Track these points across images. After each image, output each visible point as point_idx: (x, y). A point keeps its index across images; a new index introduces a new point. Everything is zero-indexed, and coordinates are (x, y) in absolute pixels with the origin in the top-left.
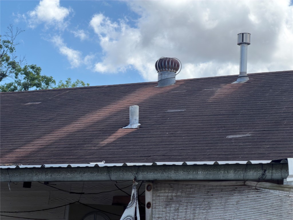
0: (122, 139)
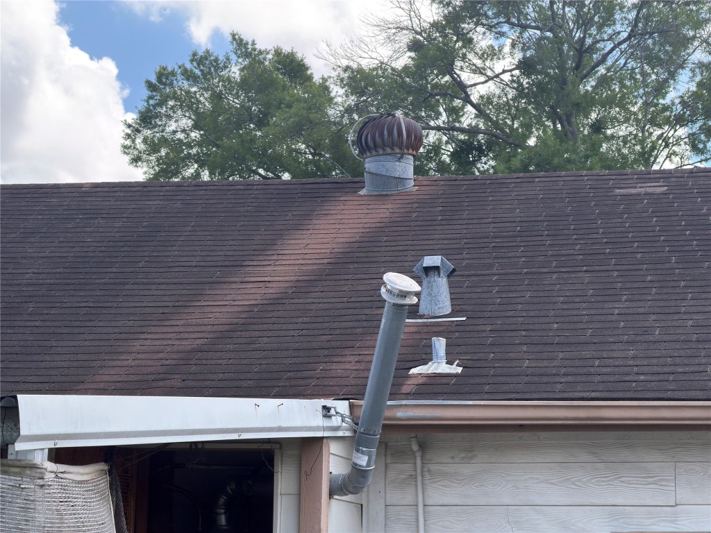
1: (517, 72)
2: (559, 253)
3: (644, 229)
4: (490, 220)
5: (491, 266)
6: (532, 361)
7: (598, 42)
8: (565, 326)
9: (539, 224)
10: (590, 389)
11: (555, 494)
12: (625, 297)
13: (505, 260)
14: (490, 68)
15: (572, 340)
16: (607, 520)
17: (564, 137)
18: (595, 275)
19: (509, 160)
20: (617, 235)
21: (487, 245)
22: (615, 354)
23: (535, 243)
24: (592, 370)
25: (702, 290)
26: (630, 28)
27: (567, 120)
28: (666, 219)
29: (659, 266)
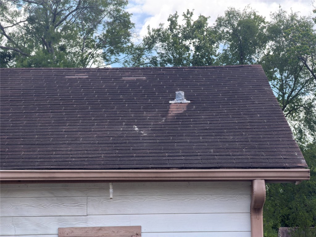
1: (27, 22)
2: (40, 104)
3: (77, 94)
4: (9, 88)
5: (8, 109)
6: (25, 152)
7: (63, 10)
8: (41, 136)
9: (31, 91)
10: (50, 164)
11: (34, 211)
12: (68, 124)
13: (15, 107)
14: (15, 20)
15: (44, 143)
16: (57, 222)
17: (47, 52)
18: (55, 114)
19: (22, 62)
20: (66, 96)
21: (8, 99)
22: (62, 149)
23: (29, 99)
24: (52, 156)
25: (101, 121)
26: (77, 5)
27: (49, 44)
28: (87, 90)
29: (83, 111)
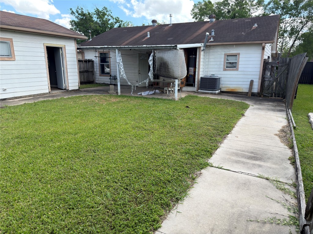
0: (146, 40)
11: (220, 50)
16: (224, 52)
